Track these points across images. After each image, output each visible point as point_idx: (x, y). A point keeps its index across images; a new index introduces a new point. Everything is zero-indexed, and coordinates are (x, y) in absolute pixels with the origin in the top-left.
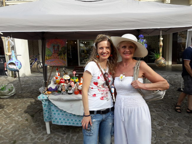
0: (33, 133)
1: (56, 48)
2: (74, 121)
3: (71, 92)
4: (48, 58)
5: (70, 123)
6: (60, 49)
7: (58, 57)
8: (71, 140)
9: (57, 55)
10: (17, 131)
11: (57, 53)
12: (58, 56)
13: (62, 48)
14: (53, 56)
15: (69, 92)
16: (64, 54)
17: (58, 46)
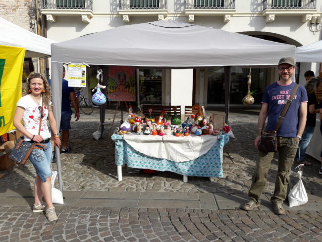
0: (101, 179)
1: (122, 78)
2: (151, 164)
3: (149, 132)
4: (112, 91)
5: (147, 166)
6: (127, 80)
7: (125, 90)
8: (147, 187)
9: (123, 87)
10: (82, 178)
11: (124, 85)
12: (125, 88)
13: (129, 79)
14: (119, 88)
15: (146, 132)
16: (133, 86)
17: (125, 76)
